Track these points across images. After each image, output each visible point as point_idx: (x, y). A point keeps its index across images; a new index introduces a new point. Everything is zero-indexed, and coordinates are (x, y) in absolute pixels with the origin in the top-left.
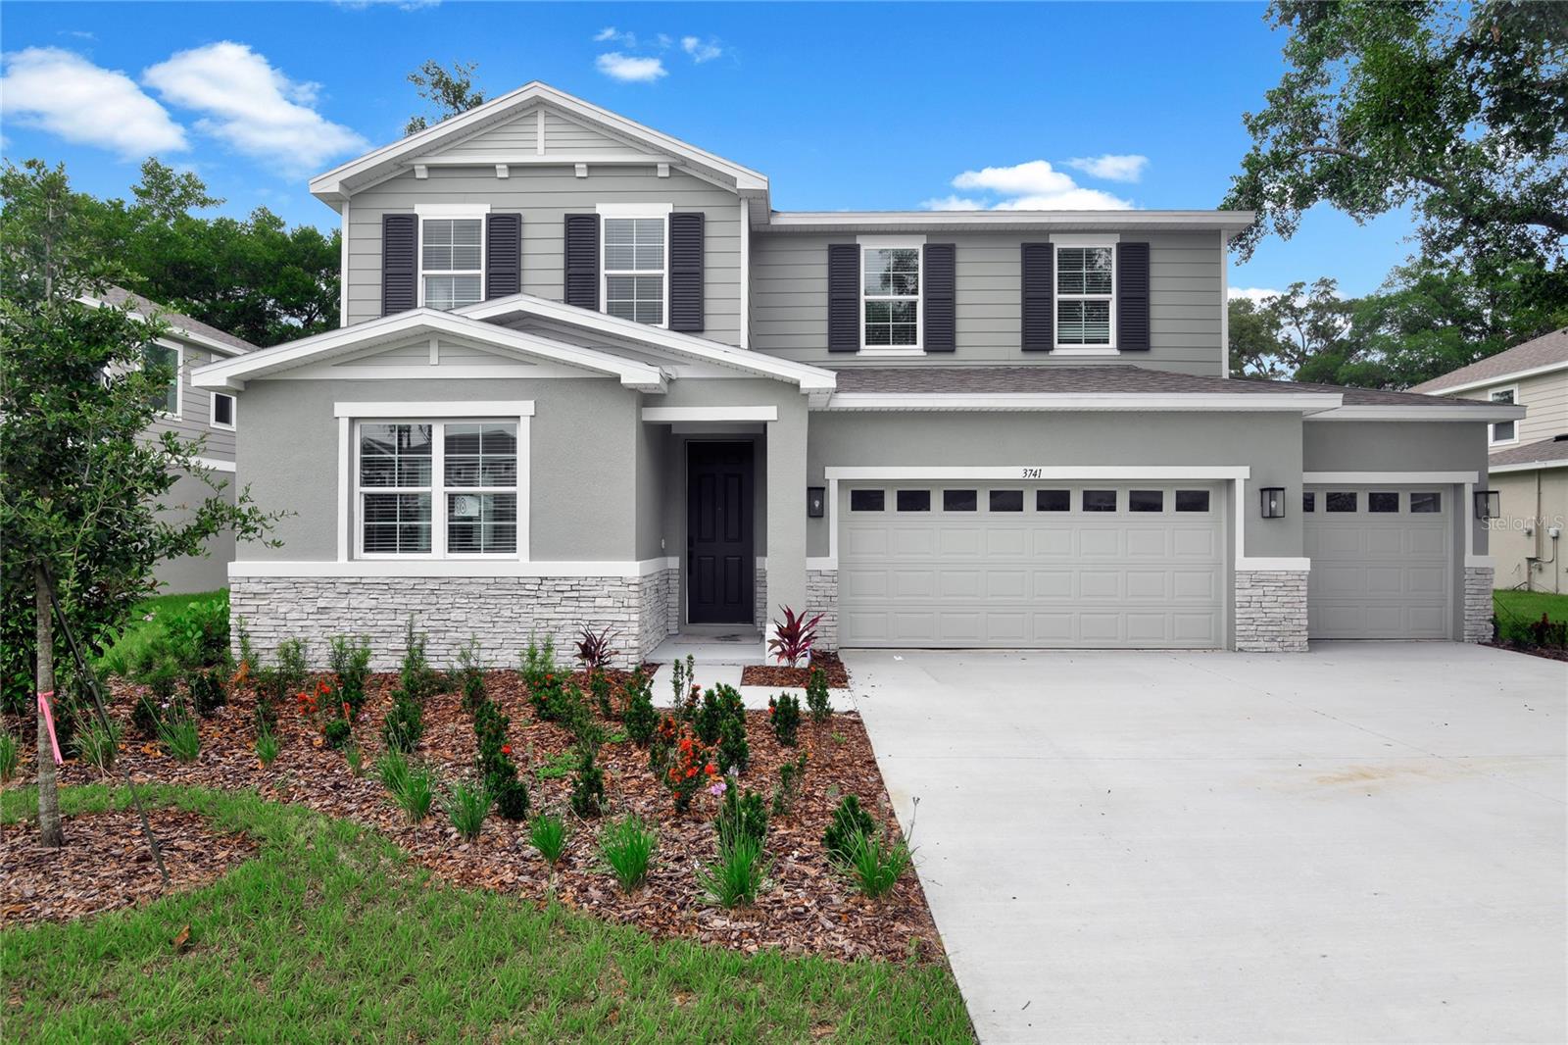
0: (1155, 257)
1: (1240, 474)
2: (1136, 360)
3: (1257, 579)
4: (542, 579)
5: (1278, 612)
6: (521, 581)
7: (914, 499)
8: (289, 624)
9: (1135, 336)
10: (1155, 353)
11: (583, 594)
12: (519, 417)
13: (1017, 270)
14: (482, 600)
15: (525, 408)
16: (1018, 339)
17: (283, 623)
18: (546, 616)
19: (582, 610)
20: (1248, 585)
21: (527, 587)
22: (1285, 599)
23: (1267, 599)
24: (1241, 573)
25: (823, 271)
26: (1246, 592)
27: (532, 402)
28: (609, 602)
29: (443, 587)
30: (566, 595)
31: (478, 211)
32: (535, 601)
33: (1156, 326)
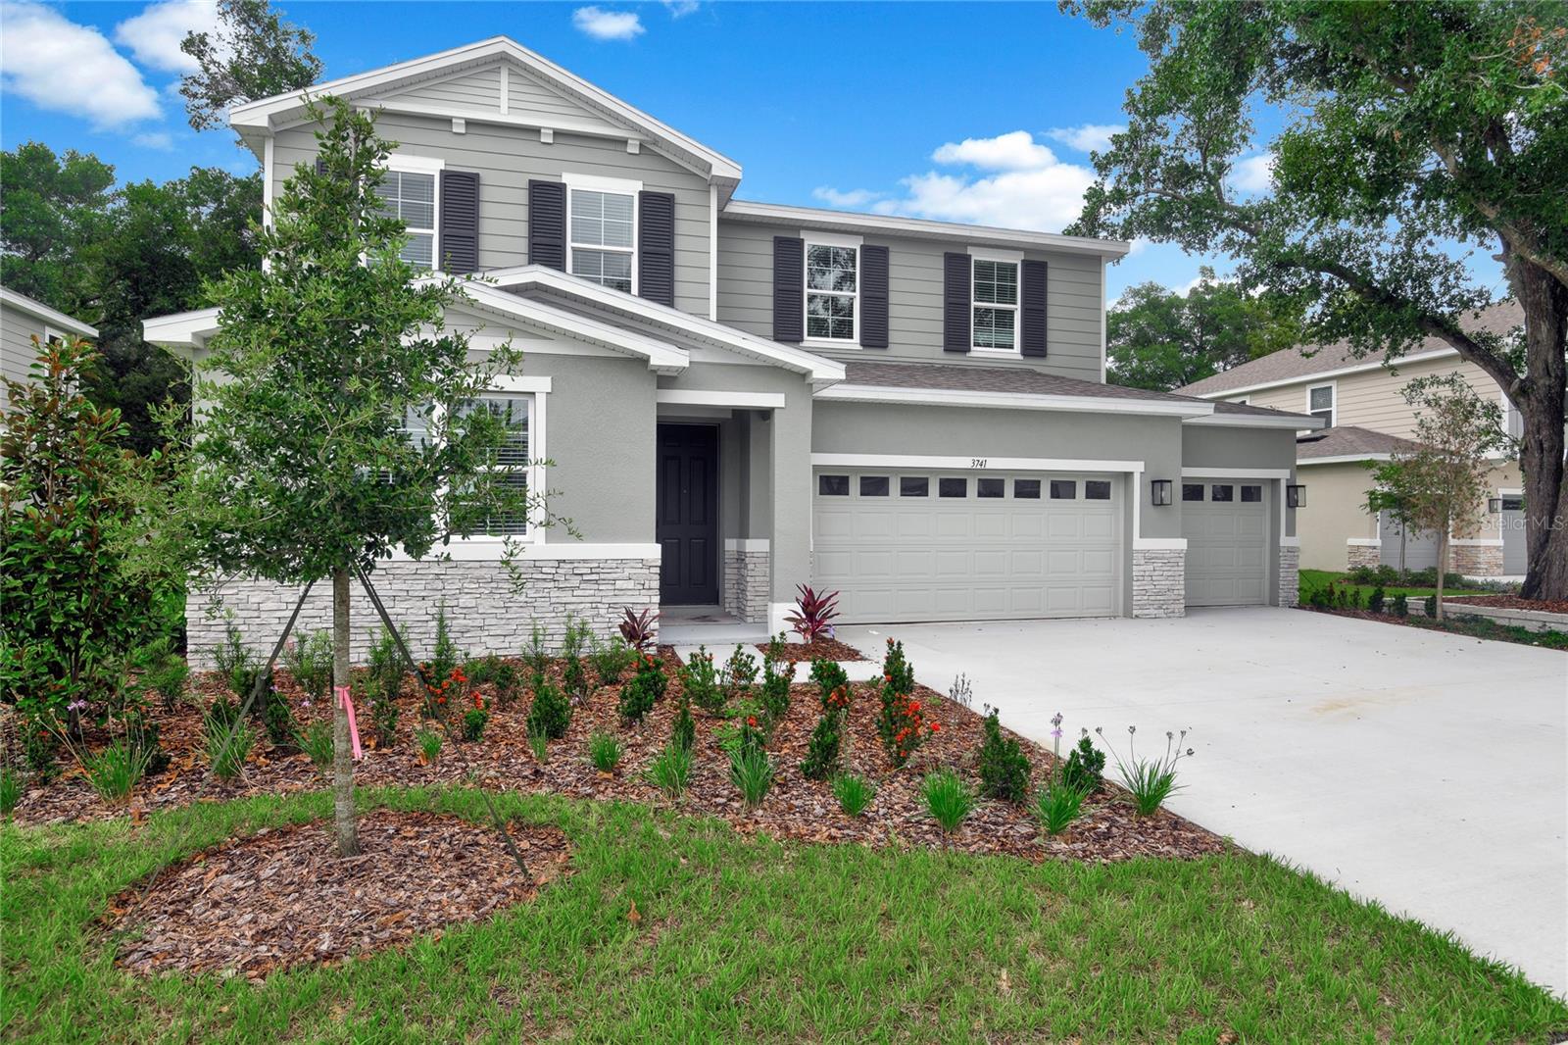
0: (1052, 274)
1: (1137, 467)
2: (1035, 365)
3: (1150, 557)
4: (559, 561)
5: (1165, 584)
6: (537, 564)
7: (875, 485)
8: (264, 615)
9: (1035, 345)
10: (1051, 360)
11: (602, 576)
12: (534, 393)
13: (940, 276)
14: (494, 585)
15: (541, 384)
16: (940, 340)
17: (256, 614)
18: (564, 600)
19: (601, 593)
20: (1143, 562)
21: (544, 570)
22: (1170, 573)
23: (1156, 573)
24: (1138, 551)
25: (768, 261)
26: (1142, 568)
27: (549, 378)
28: (630, 585)
29: (449, 571)
30: (585, 577)
31: (431, 166)
32: (551, 585)
33: (1051, 336)
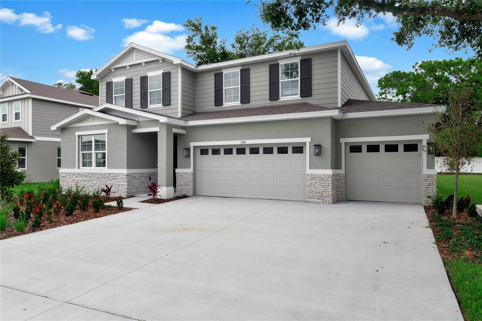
1: (308, 140)
2: (308, 100)
3: (313, 177)
4: (109, 174)
5: (320, 189)
6: (106, 174)
7: (216, 151)
8: (69, 183)
9: (306, 91)
10: (314, 97)
11: (116, 177)
12: (105, 134)
13: (268, 73)
14: (99, 179)
15: (106, 131)
16: (268, 97)
17: (67, 183)
18: (110, 183)
19: (117, 182)
20: (310, 179)
21: (107, 176)
22: (323, 184)
23: (317, 184)
24: (308, 175)
25: (213, 82)
26: (309, 182)
27: (107, 130)
28: (121, 180)
29: (92, 175)
30: (113, 178)
31: (123, 79)
32: (108, 179)
33: (314, 87)
